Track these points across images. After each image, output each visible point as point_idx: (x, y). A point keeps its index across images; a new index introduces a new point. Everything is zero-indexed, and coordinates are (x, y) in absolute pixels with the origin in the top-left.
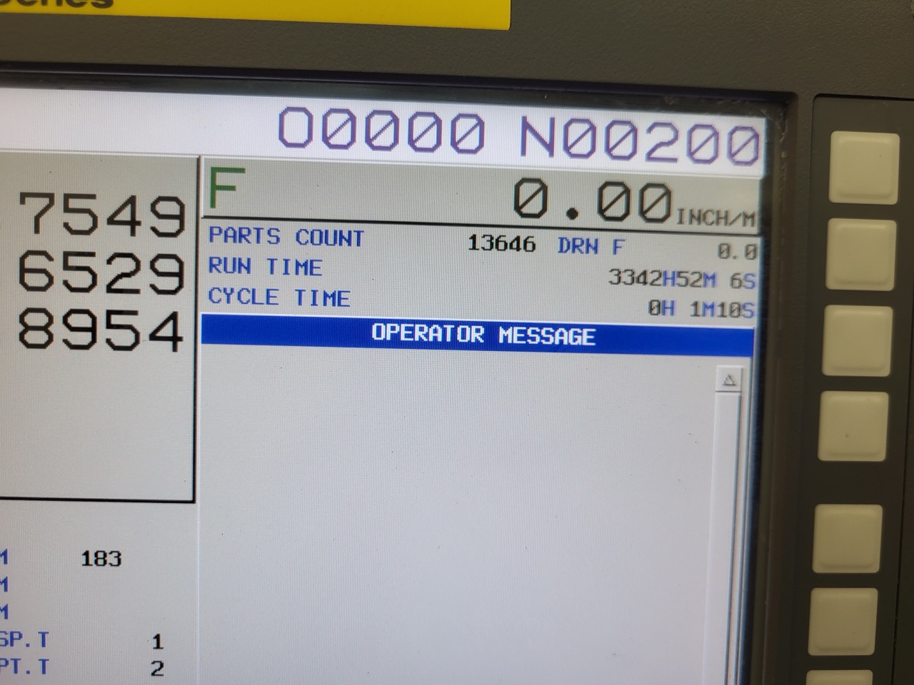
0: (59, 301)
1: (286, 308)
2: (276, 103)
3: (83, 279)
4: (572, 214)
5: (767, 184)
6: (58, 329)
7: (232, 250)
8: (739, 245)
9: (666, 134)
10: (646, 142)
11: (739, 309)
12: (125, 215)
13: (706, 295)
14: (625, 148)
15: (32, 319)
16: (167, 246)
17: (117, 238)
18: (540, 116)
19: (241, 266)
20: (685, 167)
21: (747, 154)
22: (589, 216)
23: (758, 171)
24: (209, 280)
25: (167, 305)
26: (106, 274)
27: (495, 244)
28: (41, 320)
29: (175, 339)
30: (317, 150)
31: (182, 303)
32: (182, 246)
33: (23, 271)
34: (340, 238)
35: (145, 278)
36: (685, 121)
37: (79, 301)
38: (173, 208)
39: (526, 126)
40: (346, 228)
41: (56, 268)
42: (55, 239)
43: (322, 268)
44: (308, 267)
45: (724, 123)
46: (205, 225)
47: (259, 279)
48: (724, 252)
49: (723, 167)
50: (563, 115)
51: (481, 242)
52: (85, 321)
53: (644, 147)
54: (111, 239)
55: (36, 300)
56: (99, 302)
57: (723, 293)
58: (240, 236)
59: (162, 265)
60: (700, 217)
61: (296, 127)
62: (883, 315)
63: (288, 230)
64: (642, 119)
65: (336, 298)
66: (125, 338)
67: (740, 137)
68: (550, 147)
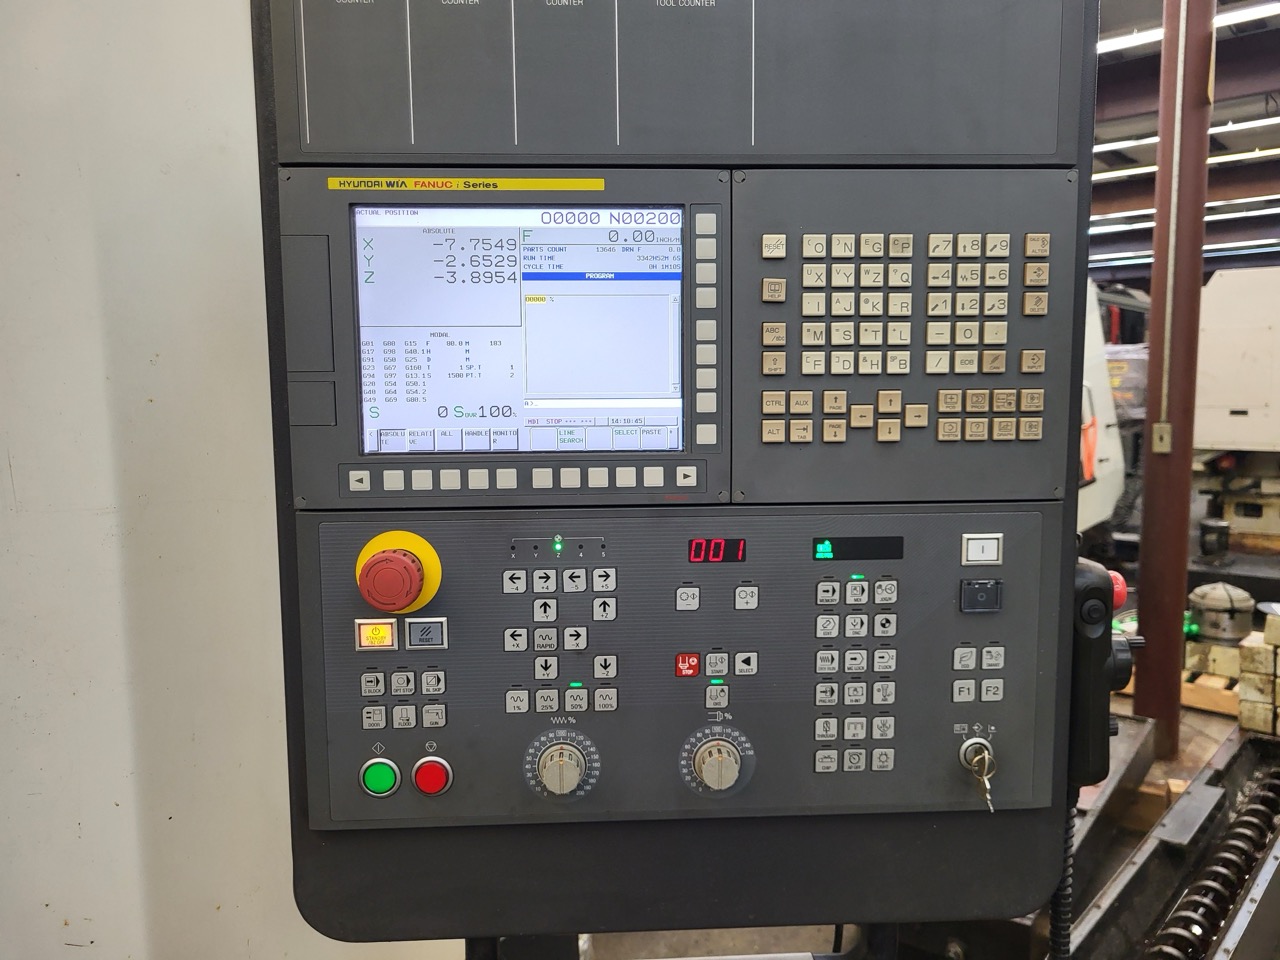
0: (481, 269)
1: (546, 270)
2: (541, 211)
3: (489, 263)
4: (626, 240)
5: (682, 229)
6: (482, 277)
7: (530, 254)
8: (675, 248)
9: (652, 216)
10: (646, 218)
11: (676, 266)
12: (499, 244)
13: (666, 262)
14: (640, 221)
15: (474, 275)
16: (512, 253)
17: (498, 251)
18: (615, 212)
19: (533, 258)
20: (658, 225)
21: (676, 221)
22: (630, 241)
23: (680, 225)
24: (524, 262)
25: (512, 270)
26: (495, 261)
27: (604, 249)
28: (477, 275)
29: (515, 279)
30: (553, 224)
31: (516, 269)
32: (516, 253)
33: (472, 261)
34: (560, 249)
35: (506, 262)
36: (657, 212)
37: (488, 269)
38: (513, 242)
39: (611, 215)
40: (561, 246)
41: (480, 260)
42: (480, 252)
43: (555, 258)
44: (551, 258)
45: (669, 212)
46: (522, 247)
47: (537, 262)
48: (671, 250)
49: (669, 224)
50: (622, 211)
51: (600, 249)
52: (489, 275)
53: (645, 221)
54: (496, 251)
55: (476, 269)
56: (493, 269)
57: (670, 262)
58: (532, 250)
59: (510, 258)
60: (663, 240)
61: (546, 218)
62: (713, 266)
63: (545, 248)
64: (645, 212)
65: (560, 267)
66: (501, 279)
67: (674, 216)
68: (618, 221)
